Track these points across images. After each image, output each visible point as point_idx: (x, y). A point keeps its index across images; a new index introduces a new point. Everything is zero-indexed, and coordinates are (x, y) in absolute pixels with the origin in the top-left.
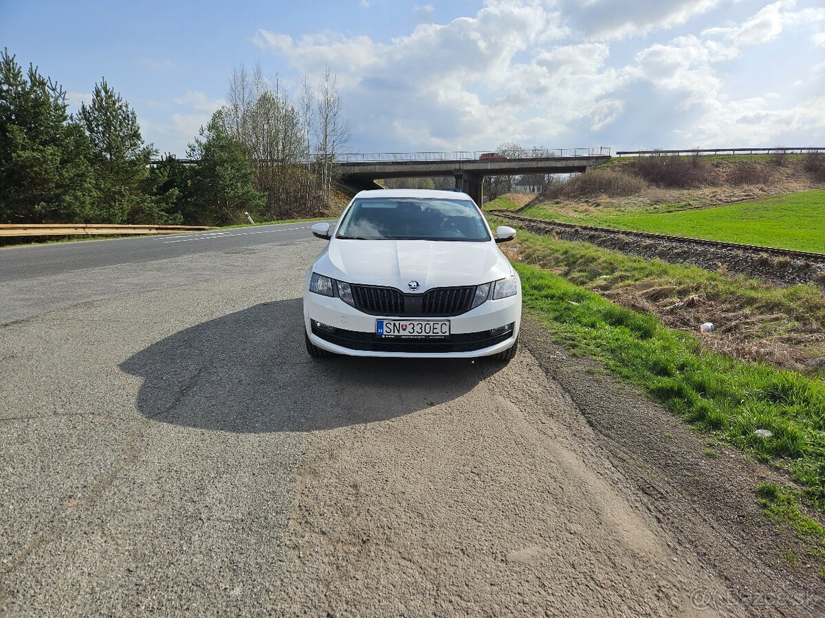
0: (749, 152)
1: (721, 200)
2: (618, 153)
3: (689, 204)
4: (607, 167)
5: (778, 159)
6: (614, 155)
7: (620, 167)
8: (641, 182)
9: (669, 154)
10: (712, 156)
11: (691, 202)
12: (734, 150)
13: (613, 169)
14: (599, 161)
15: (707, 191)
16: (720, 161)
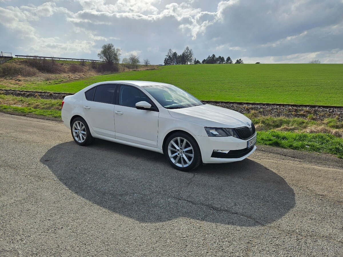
0: (71, 60)
1: (73, 79)
2: (16, 56)
3: (63, 81)
4: (13, 62)
5: (83, 63)
6: (14, 57)
7: (20, 62)
8: (35, 70)
9: (42, 58)
10: (58, 60)
11: (63, 80)
12: (66, 59)
13: (16, 62)
14: (7, 59)
15: (63, 75)
16: (63, 63)
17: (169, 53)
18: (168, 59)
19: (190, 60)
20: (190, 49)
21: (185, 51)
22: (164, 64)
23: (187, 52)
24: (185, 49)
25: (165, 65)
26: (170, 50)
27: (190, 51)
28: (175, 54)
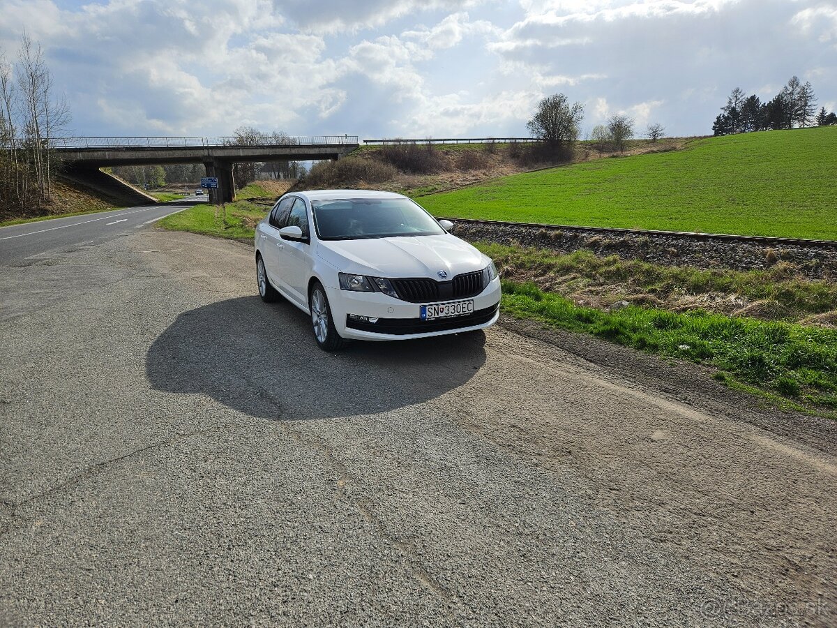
0: (468, 142)
1: (458, 184)
2: (365, 141)
3: (435, 188)
4: (358, 154)
5: (490, 147)
6: (361, 143)
7: (369, 154)
8: (391, 168)
9: (409, 143)
10: (441, 145)
11: (437, 187)
12: (457, 140)
13: (363, 155)
14: (350, 149)
15: (445, 176)
16: (448, 149)
17: (733, 101)
18: (726, 118)
19: (800, 115)
20: (802, 83)
21: (786, 87)
22: (712, 133)
23: (792, 93)
24: (787, 85)
25: (716, 134)
26: (737, 91)
27: (804, 89)
28: (753, 101)
